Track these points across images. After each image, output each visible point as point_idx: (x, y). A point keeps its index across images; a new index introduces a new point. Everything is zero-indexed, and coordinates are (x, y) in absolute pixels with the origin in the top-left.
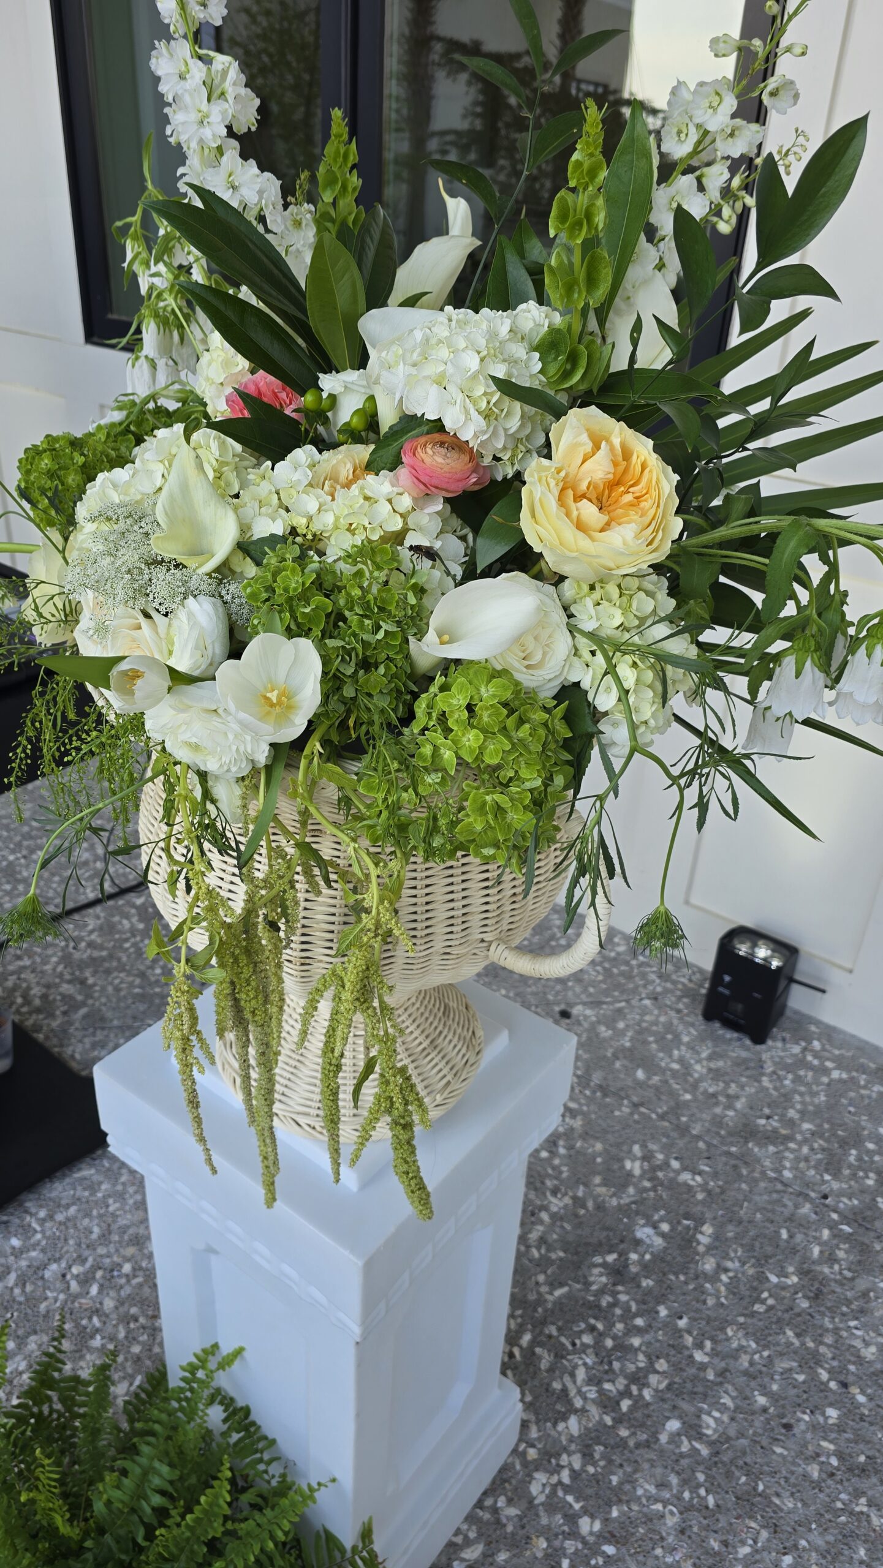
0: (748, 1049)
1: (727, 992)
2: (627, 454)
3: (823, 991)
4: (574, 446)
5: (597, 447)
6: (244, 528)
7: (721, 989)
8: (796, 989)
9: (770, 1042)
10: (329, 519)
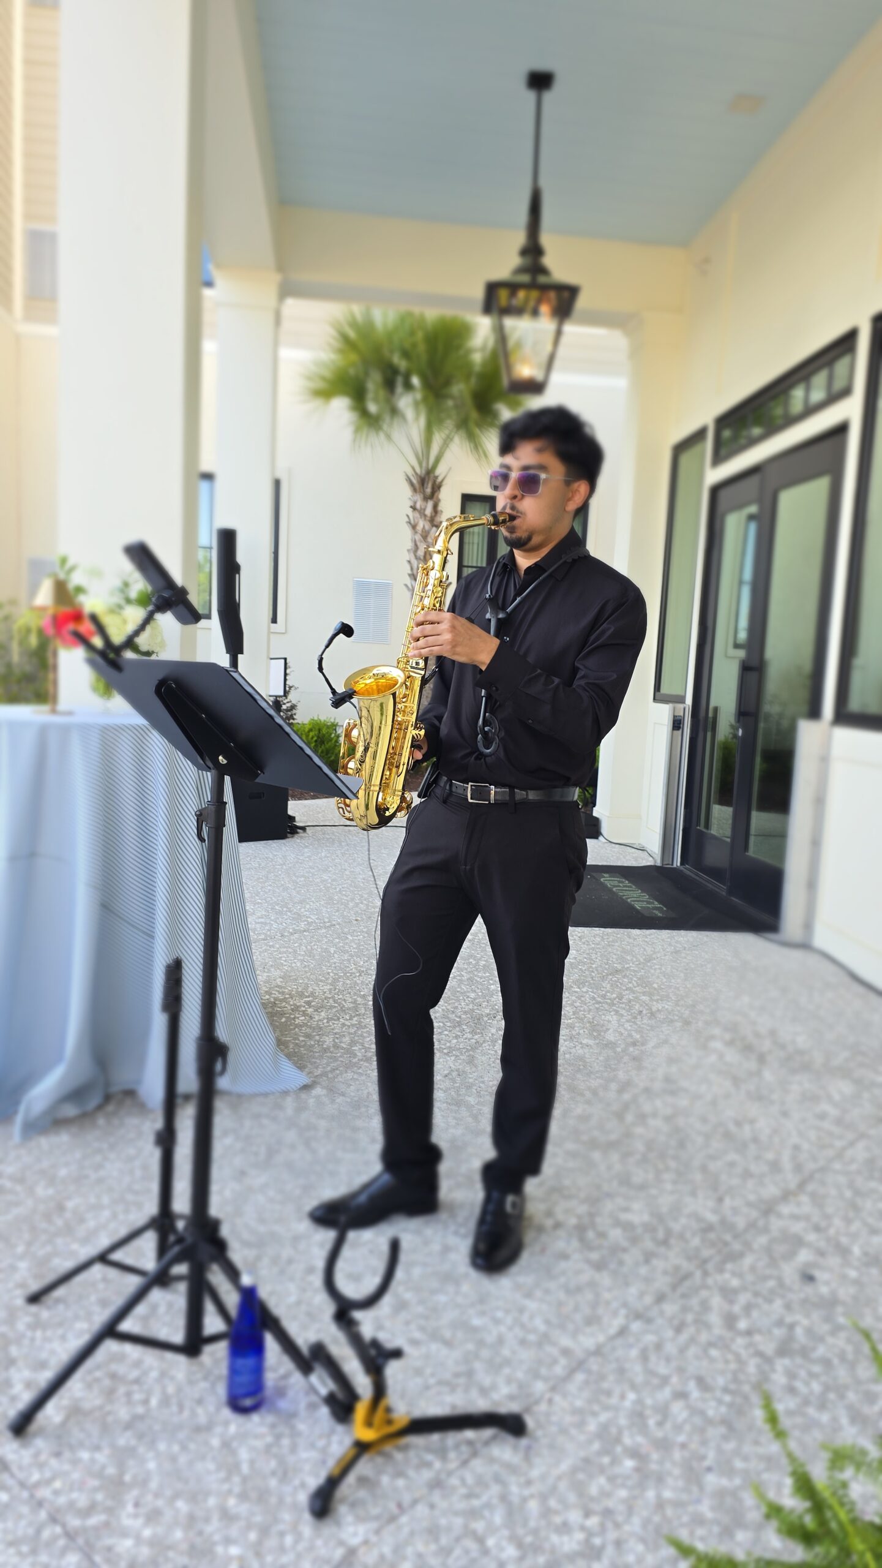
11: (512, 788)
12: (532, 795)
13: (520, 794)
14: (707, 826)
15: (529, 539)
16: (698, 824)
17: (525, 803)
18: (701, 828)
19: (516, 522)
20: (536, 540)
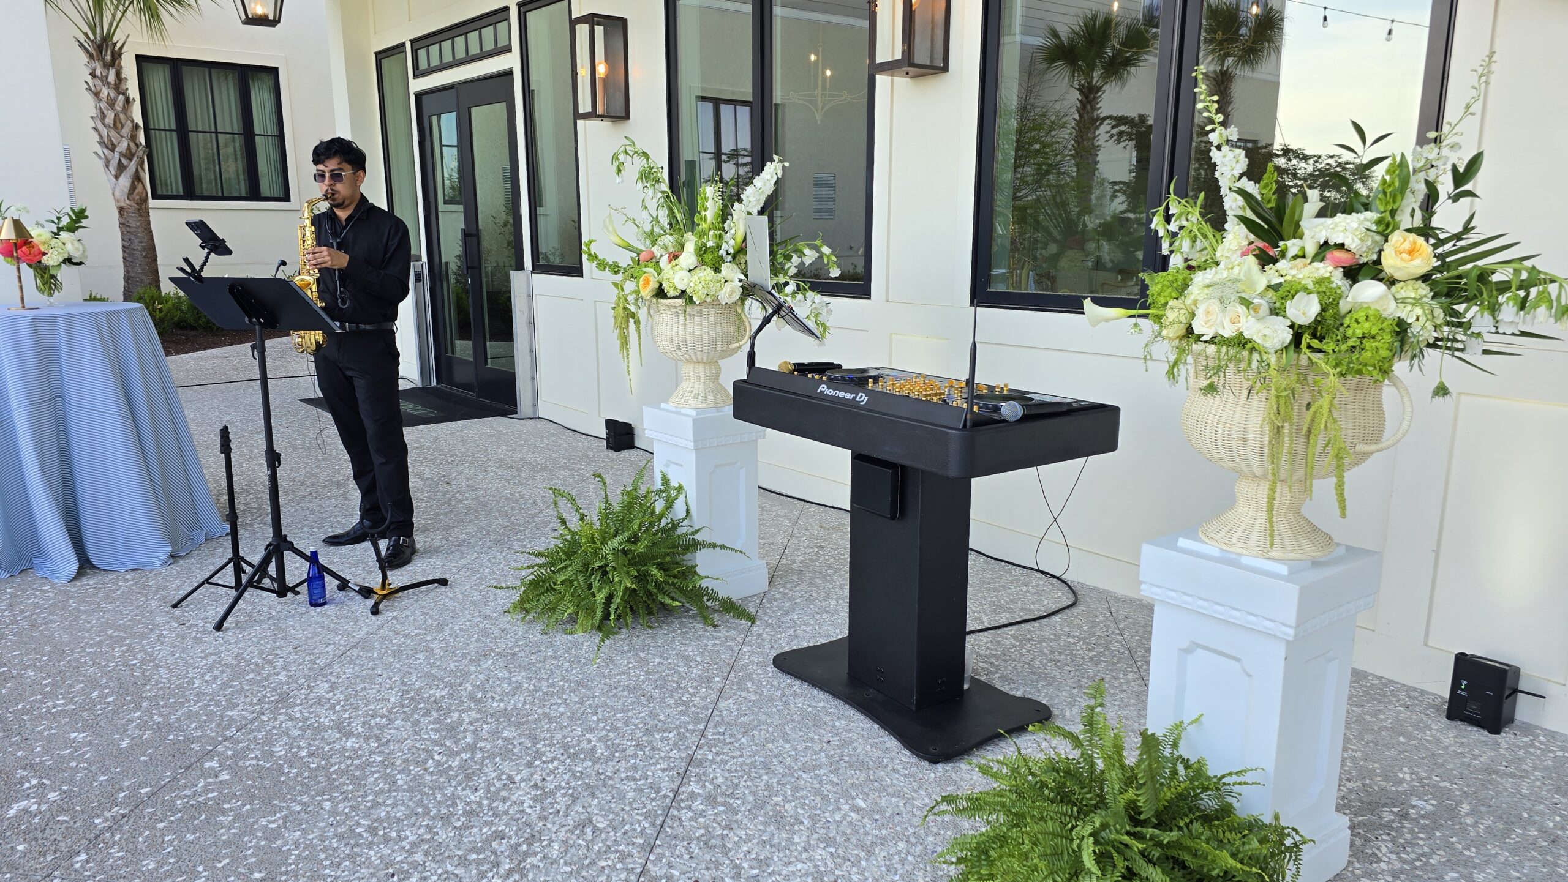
0: (1486, 736)
1: (1465, 694)
2: (1415, 243)
3: (1544, 697)
4: (1397, 241)
5: (1405, 241)
6: (1269, 281)
7: (1459, 692)
8: (1521, 699)
9: (1503, 734)
10: (1301, 276)
11: (357, 324)
12: (368, 327)
13: (362, 327)
14: (453, 353)
15: (344, 202)
16: (446, 352)
17: (364, 330)
18: (449, 354)
19: (336, 196)
20: (347, 203)
